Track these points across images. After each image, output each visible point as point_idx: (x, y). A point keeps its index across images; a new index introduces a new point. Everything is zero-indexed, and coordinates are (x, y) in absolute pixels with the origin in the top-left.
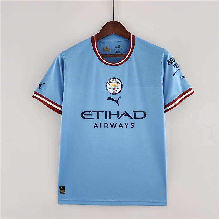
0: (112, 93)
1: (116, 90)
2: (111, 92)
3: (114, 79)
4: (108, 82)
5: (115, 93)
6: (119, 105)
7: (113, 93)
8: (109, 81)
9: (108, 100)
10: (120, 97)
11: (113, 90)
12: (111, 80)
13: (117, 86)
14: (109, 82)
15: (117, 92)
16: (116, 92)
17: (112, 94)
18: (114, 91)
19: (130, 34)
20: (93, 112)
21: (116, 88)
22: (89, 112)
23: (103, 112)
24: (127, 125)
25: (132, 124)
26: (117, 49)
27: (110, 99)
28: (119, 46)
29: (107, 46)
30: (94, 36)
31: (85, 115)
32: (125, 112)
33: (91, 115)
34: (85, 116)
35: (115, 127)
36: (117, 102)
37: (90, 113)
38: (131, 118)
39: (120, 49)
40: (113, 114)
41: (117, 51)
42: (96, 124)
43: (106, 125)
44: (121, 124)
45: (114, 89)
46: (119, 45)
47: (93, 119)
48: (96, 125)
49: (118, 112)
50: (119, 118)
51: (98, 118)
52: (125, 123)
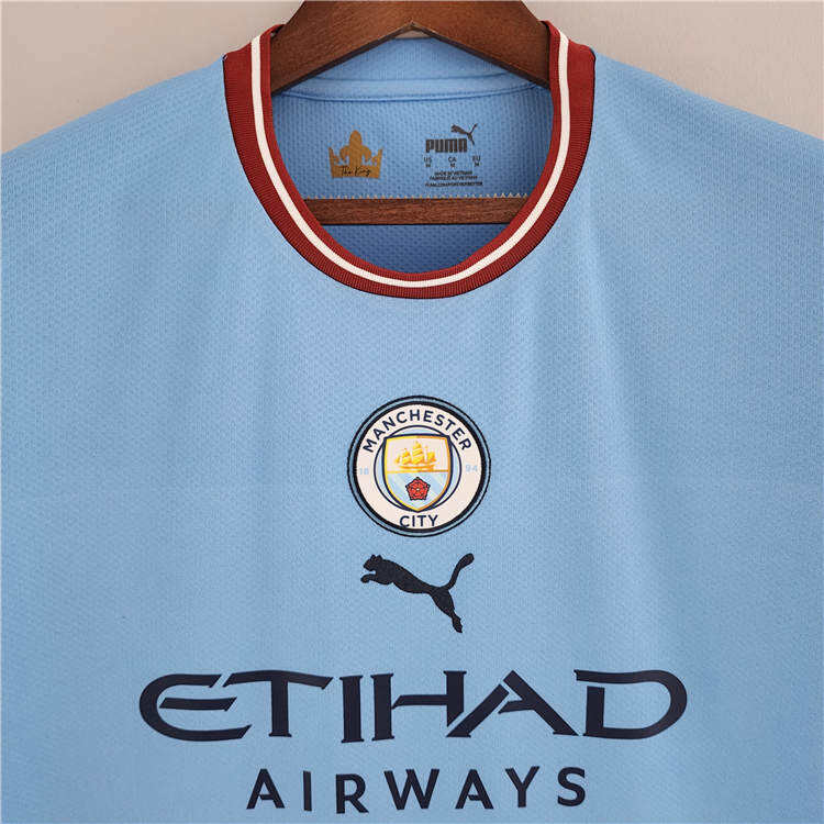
0: (404, 528)
1: (432, 496)
2: (393, 515)
3: (414, 408)
4: (370, 435)
5: (427, 524)
6: (458, 626)
7: (405, 522)
8: (379, 425)
9: (365, 579)
10: (467, 560)
11: (404, 498)
12: (393, 414)
13: (442, 462)
14: (378, 433)
15: (445, 514)
16: (433, 513)
17: (402, 529)
18: (419, 504)
19: (548, 35)
20: (236, 679)
21: (437, 482)
22: (210, 680)
23: (323, 682)
24: (522, 788)
25: (572, 778)
26: (441, 161)
27: (382, 571)
28: (457, 136)
29: (356, 136)
30: (248, 49)
31: (172, 704)
32: (514, 680)
33: (225, 704)
34: (171, 717)
35: (424, 802)
36: (443, 599)
37: (217, 692)
38: (561, 727)
39: (463, 161)
40: (406, 700)
41: (439, 176)
42: (264, 777)
43: (350, 788)
44: (473, 777)
45: (418, 488)
46: (456, 129)
47: (238, 733)
48: (265, 788)
49: (455, 680)
50: (463, 731)
51: (280, 727)
52: (511, 773)
